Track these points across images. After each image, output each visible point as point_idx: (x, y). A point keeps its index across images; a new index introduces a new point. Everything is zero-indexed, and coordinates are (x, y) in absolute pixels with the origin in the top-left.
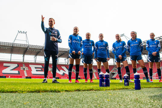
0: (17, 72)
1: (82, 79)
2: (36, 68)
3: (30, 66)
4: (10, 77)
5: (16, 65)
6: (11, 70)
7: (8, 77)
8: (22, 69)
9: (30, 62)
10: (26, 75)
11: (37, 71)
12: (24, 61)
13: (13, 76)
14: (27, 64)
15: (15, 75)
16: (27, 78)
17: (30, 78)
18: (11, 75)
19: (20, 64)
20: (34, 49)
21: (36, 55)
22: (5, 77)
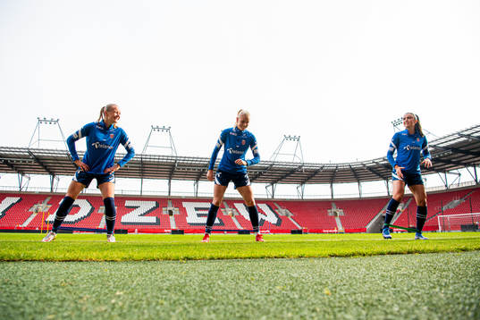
0: (152, 219)
1: (306, 232)
2: (197, 209)
3: (185, 204)
4: (139, 232)
5: (153, 204)
6: (141, 215)
7: (133, 231)
8: (165, 212)
9: (183, 195)
10: (173, 226)
11: (199, 215)
12: (172, 194)
13: (144, 228)
14: (178, 202)
15: (149, 227)
16: (174, 232)
17: (182, 232)
18: (140, 227)
19: (161, 202)
20: (191, 165)
21: (197, 180)
22: (125, 232)
